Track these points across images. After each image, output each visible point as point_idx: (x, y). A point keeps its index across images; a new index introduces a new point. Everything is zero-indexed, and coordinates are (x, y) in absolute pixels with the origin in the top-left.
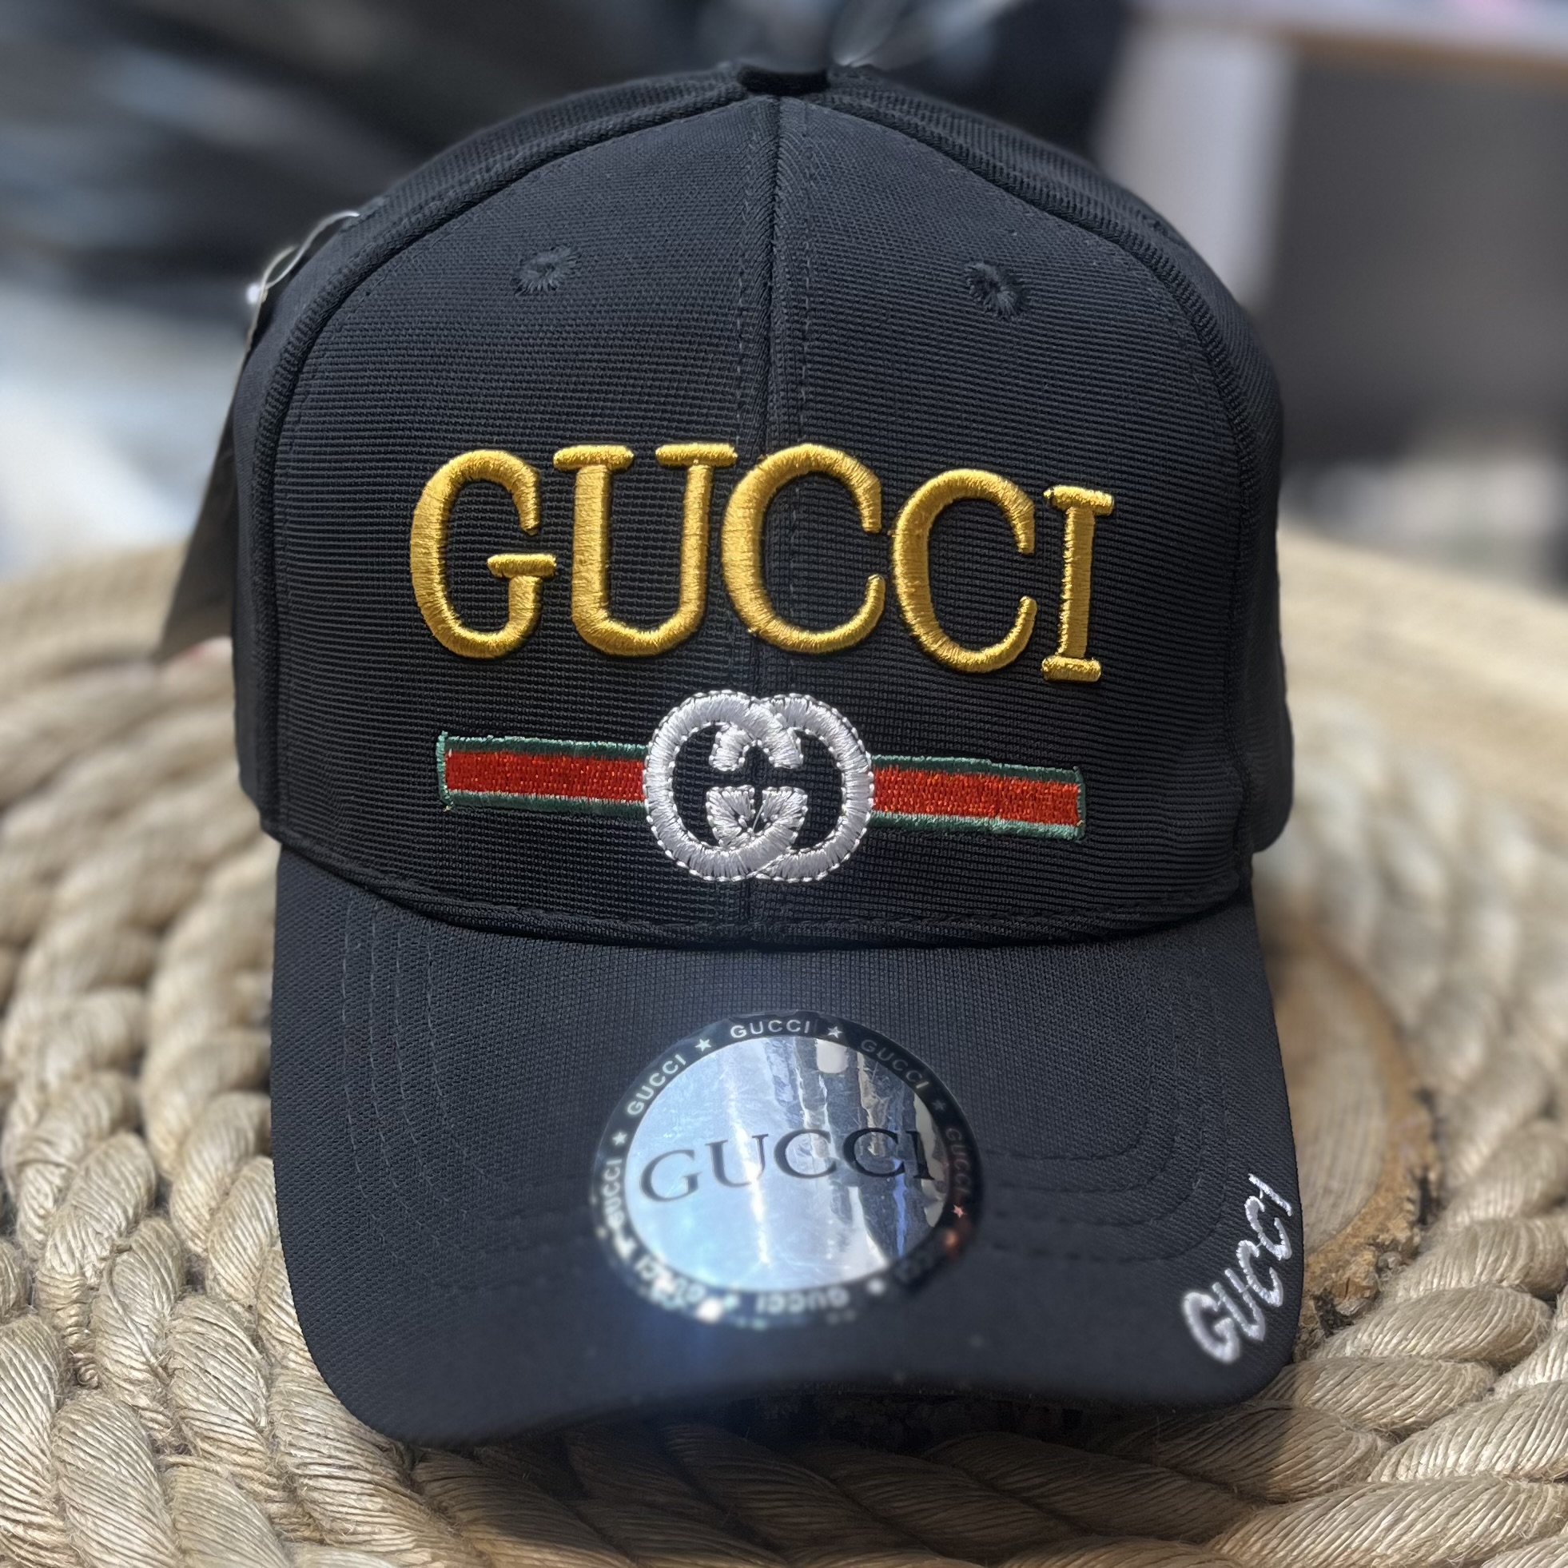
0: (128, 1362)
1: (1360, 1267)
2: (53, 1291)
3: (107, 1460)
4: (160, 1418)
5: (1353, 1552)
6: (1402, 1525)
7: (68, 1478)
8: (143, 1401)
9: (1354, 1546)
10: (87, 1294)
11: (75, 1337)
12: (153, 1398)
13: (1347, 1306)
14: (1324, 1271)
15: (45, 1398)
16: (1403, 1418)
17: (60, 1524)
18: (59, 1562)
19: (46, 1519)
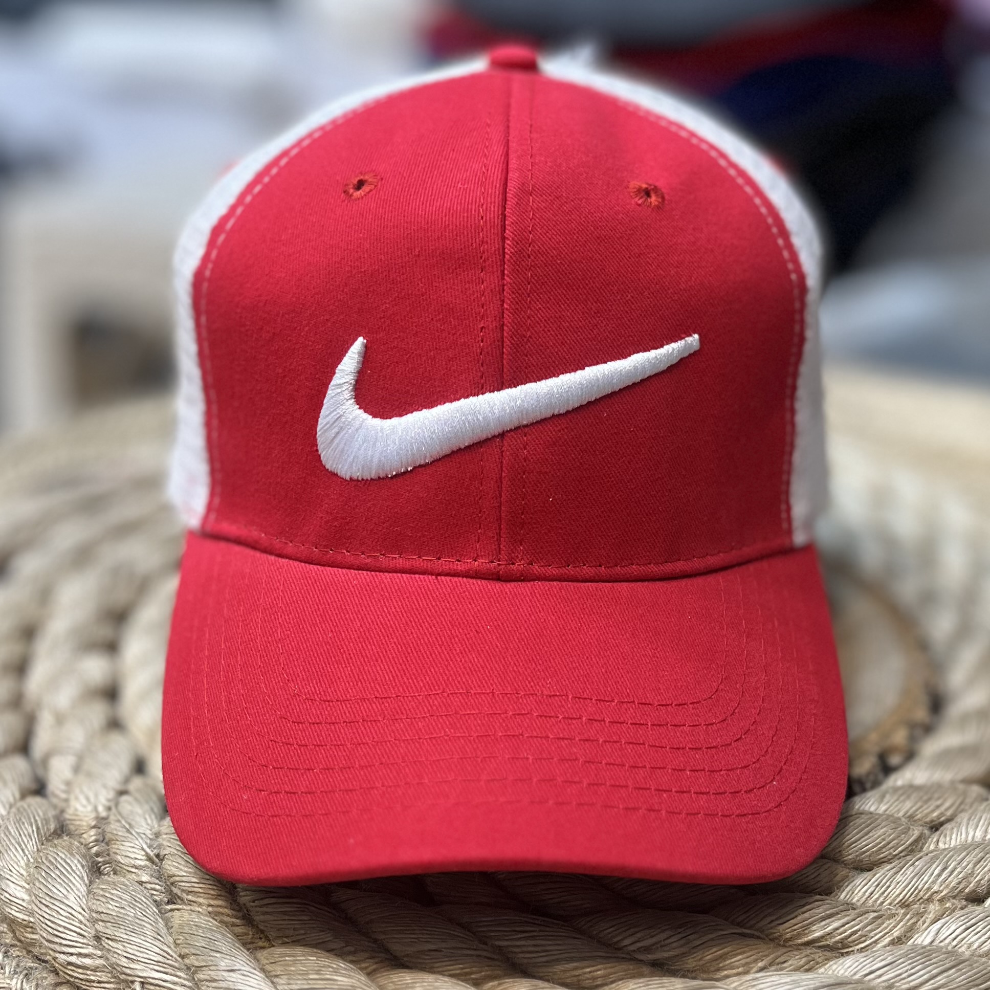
0: (133, 856)
1: (900, 737)
2: (78, 823)
3: (127, 908)
4: (158, 887)
5: (920, 891)
6: (947, 870)
7: (103, 921)
8: (145, 878)
9: (920, 887)
10: (101, 823)
11: (95, 849)
12: (152, 876)
13: (894, 760)
15: (82, 878)
16: (938, 817)
17: (99, 953)
18: (100, 977)
19: (90, 950)
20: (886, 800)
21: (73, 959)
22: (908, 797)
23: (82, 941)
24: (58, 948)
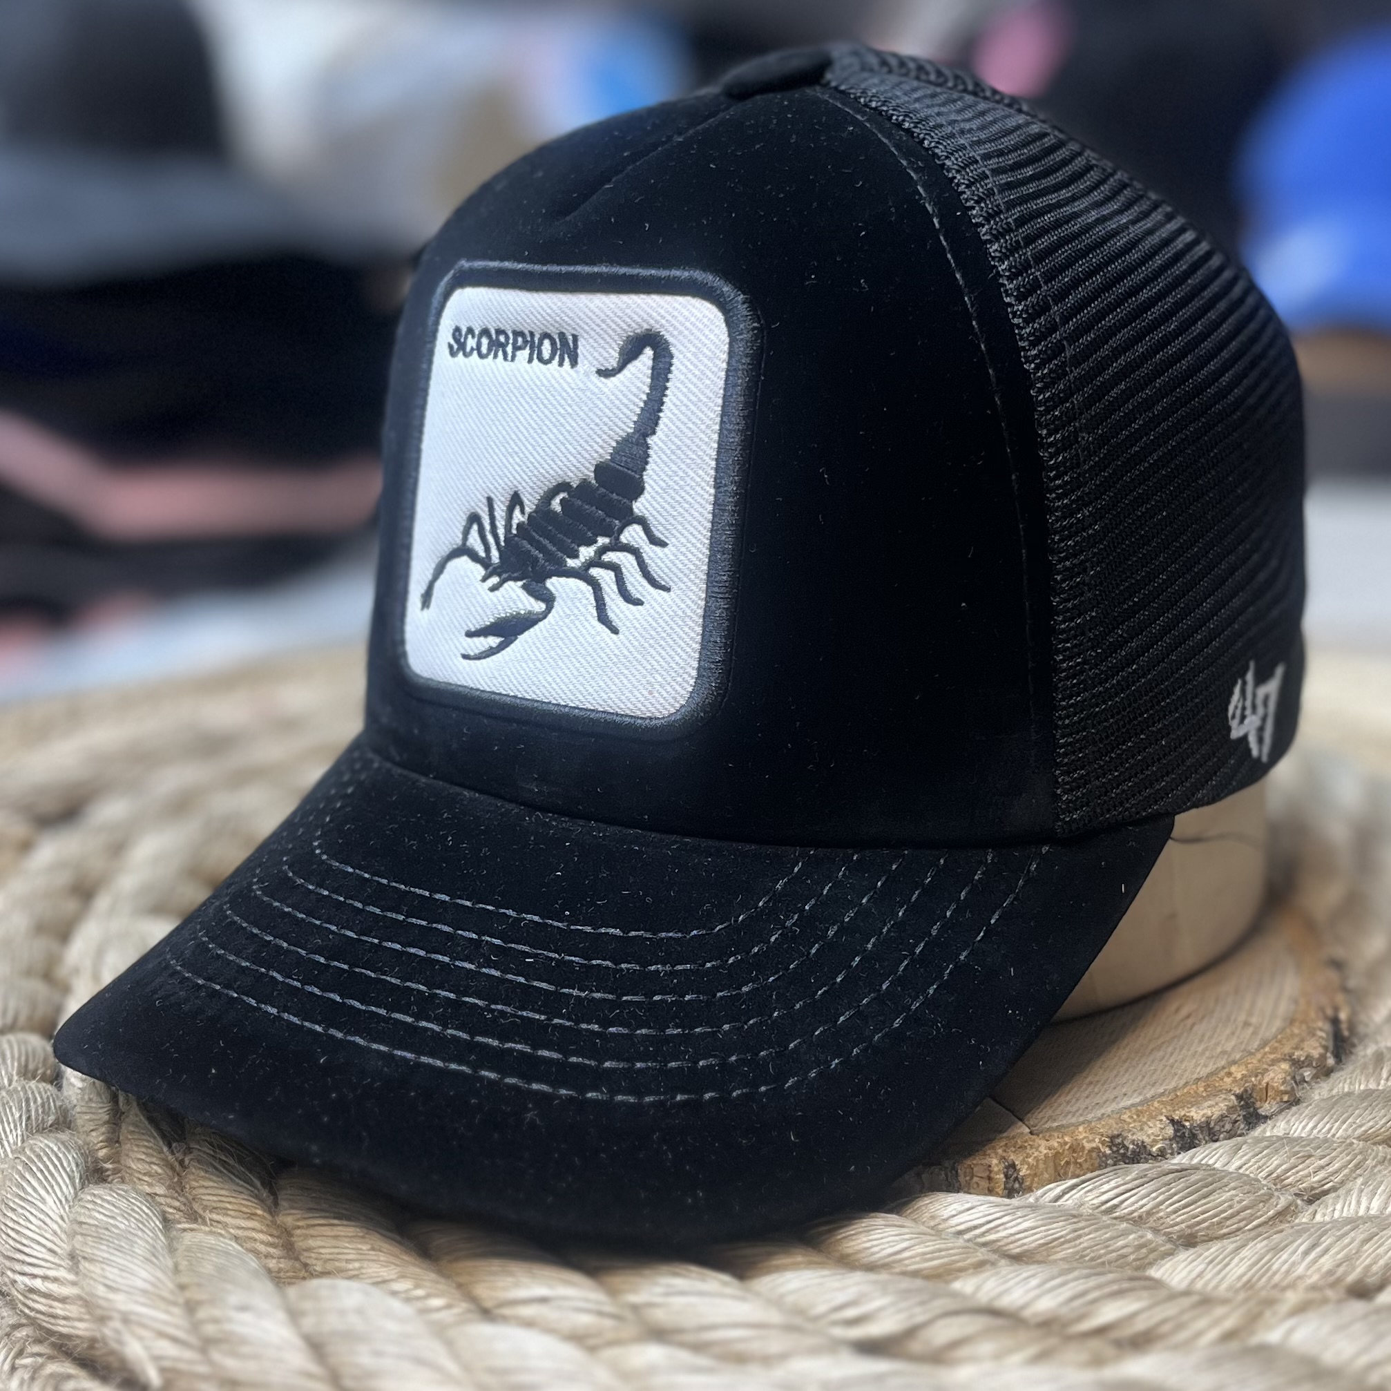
1: (1277, 1075)
3: (119, 1218)
5: (1275, 1273)
6: (1319, 1249)
7: (82, 1234)
8: (158, 1190)
9: (1274, 1269)
11: (105, 1150)
12: (169, 1187)
13: (1266, 1108)
14: (1244, 1076)
15: (71, 1179)
16: (1322, 1182)
17: (71, 1277)
18: (70, 1312)
19: (62, 1273)
20: (1241, 1153)
21: (38, 1283)
22: (1277, 1151)
23: (51, 1259)
24: (18, 1267)
